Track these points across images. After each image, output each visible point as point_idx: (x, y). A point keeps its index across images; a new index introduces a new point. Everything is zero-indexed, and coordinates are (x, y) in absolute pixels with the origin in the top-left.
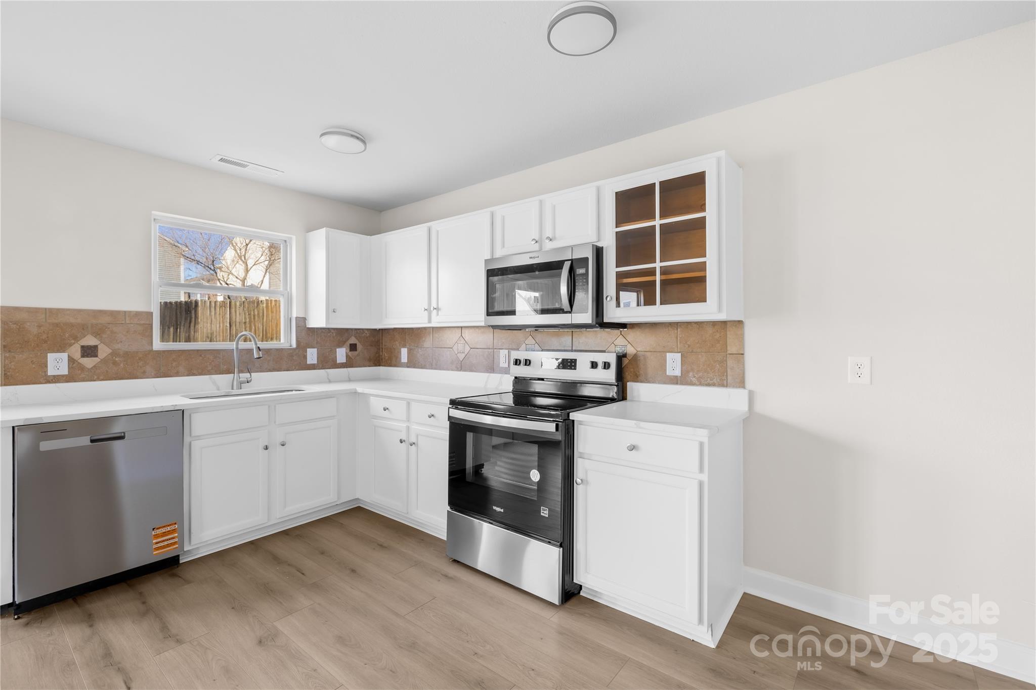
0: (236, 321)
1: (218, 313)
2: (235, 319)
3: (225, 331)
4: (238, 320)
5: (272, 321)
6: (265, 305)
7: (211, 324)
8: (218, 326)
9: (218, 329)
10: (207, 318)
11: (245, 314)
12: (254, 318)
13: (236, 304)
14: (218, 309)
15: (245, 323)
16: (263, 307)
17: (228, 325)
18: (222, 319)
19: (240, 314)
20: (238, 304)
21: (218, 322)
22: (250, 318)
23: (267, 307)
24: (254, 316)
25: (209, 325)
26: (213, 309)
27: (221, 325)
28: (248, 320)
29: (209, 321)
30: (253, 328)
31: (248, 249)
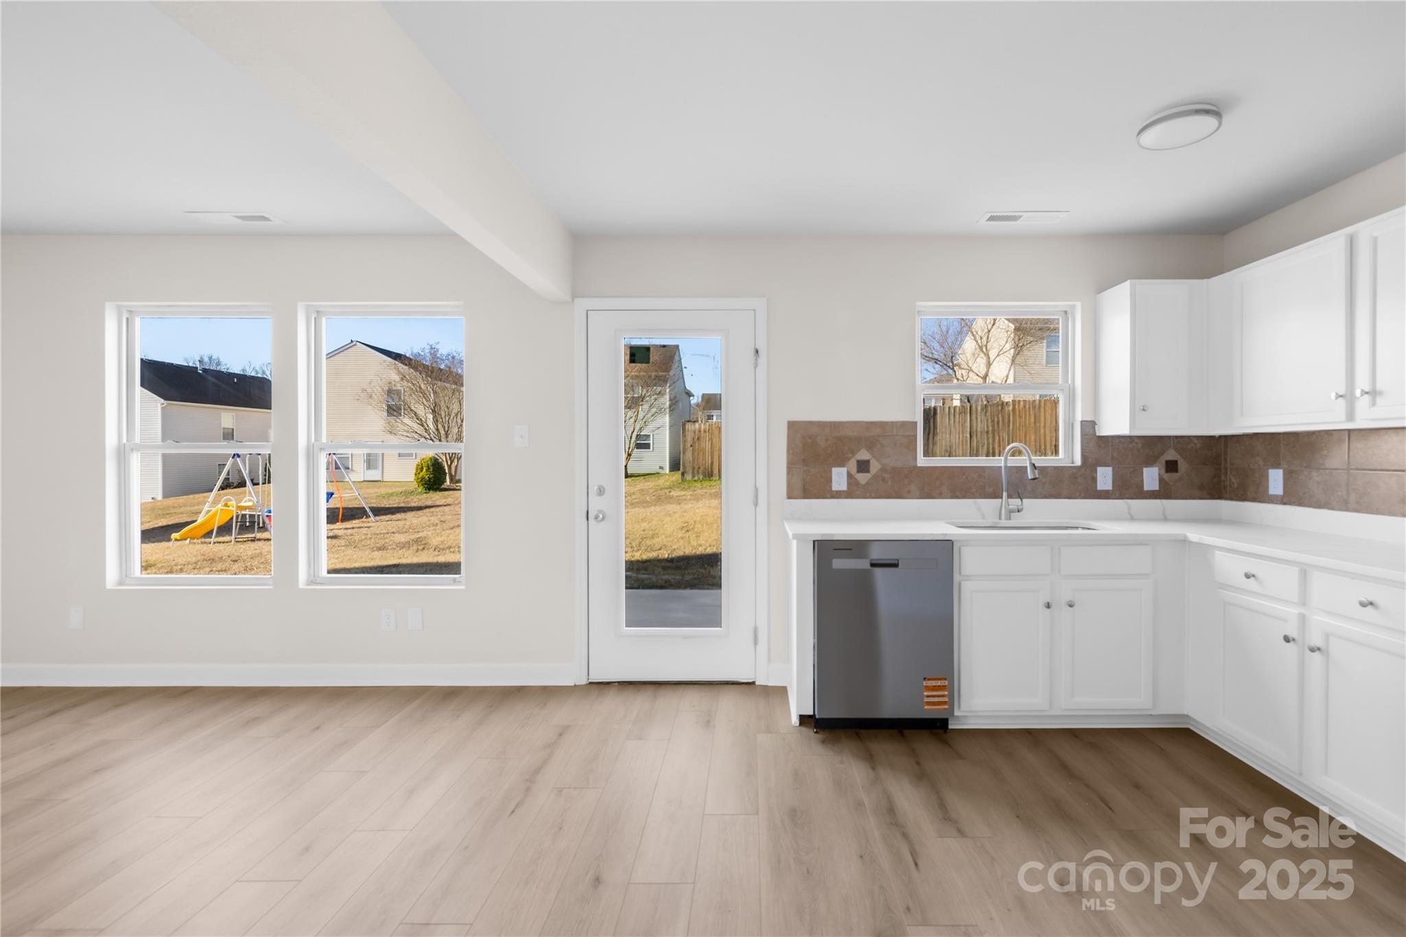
0: (976, 431)
1: (957, 421)
2: (977, 427)
3: (964, 443)
4: (979, 430)
5: (1020, 430)
6: (1011, 408)
7: (950, 434)
8: (957, 437)
9: (957, 440)
10: (946, 428)
11: (987, 421)
12: (998, 427)
13: (977, 409)
14: (957, 416)
15: (987, 432)
16: (1009, 410)
17: (968, 436)
18: (961, 428)
19: (981, 421)
20: (979, 408)
21: (957, 432)
22: (993, 426)
23: (1014, 409)
24: (998, 423)
25: (948, 435)
26: (952, 417)
27: (961, 436)
28: (990, 429)
29: (948, 432)
30: (997, 438)
31: (990, 336)
